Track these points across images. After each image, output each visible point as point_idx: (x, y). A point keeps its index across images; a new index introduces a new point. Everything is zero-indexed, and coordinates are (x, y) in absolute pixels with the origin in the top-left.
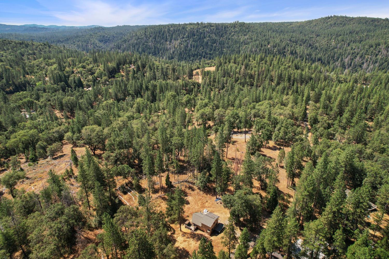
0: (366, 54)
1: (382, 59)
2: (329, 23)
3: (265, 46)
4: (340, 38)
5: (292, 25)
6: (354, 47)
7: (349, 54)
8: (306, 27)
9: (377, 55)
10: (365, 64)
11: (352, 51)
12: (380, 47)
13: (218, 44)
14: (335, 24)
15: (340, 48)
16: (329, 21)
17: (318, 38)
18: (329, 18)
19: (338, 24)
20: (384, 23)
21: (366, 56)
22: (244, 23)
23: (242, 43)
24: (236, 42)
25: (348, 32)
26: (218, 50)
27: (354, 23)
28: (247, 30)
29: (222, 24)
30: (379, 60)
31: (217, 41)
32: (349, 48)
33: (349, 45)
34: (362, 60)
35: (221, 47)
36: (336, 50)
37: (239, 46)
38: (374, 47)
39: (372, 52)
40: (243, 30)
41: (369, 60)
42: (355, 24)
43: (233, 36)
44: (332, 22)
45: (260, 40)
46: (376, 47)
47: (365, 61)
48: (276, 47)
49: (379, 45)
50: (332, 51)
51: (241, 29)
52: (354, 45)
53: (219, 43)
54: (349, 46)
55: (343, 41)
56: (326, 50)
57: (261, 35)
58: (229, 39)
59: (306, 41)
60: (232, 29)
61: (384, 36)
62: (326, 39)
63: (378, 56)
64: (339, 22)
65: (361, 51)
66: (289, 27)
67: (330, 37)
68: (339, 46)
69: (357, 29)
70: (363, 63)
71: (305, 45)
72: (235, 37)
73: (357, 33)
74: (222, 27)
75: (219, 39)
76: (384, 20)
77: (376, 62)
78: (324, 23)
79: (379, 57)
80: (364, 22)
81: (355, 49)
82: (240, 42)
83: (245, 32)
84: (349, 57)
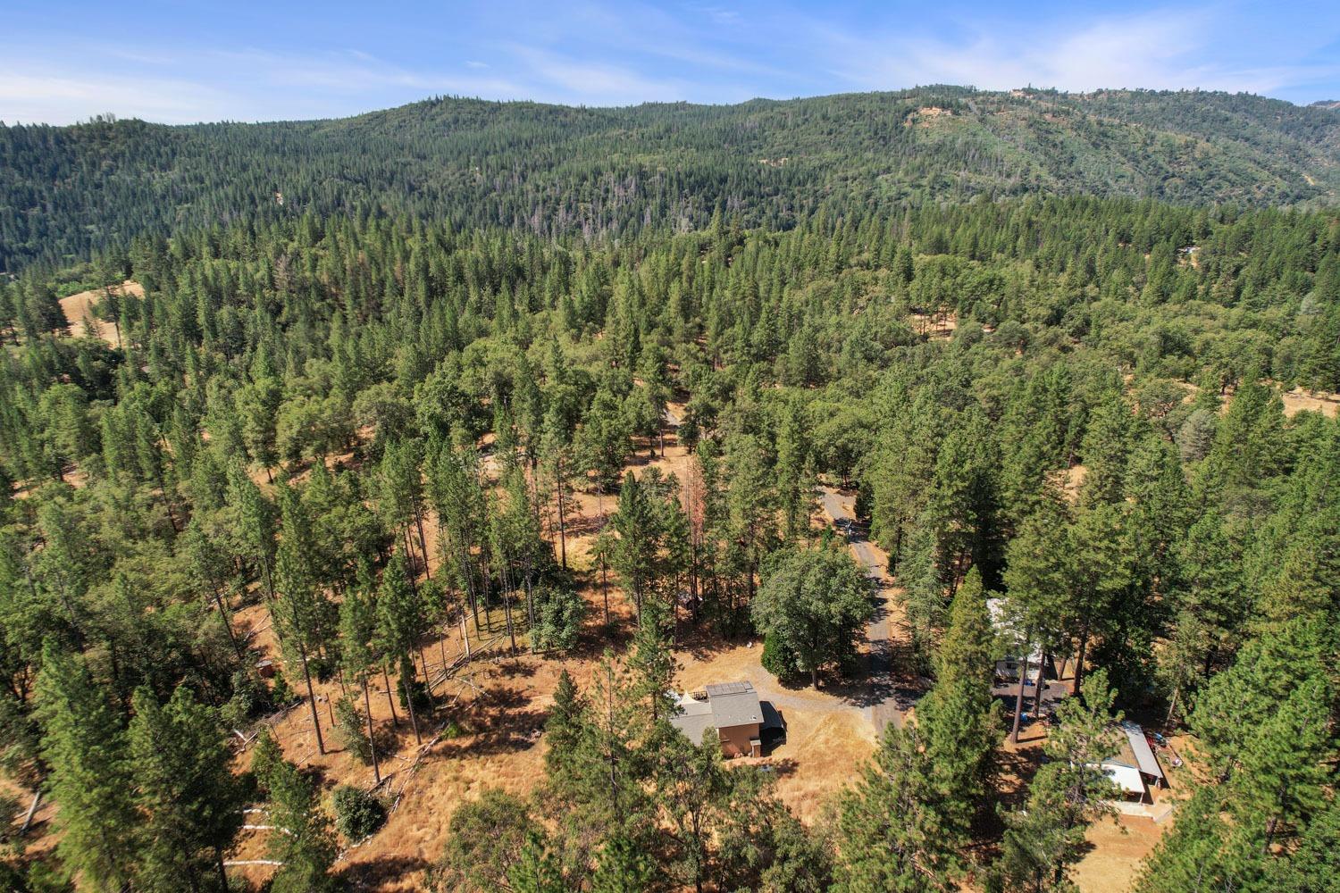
0: (578, 200)
1: (620, 210)
2: (439, 120)
3: (265, 199)
4: (492, 159)
5: (322, 128)
6: (541, 183)
7: (536, 204)
8: (373, 135)
9: (604, 200)
10: (586, 229)
11: (539, 195)
12: (605, 178)
13: (50, 207)
14: (456, 121)
15: (504, 190)
16: (437, 114)
17: (427, 166)
18: (433, 104)
19: (465, 122)
20: (580, 117)
21: (582, 206)
22: (143, 125)
23: (163, 197)
24: (134, 195)
25: (503, 142)
26: (62, 231)
27: (508, 119)
28: (167, 149)
29: (43, 132)
30: (615, 213)
31: (42, 198)
32: (529, 187)
33: (524, 177)
34: (574, 218)
35: (72, 220)
36: (494, 194)
37: (158, 211)
38: (591, 179)
39: (591, 194)
40: (148, 148)
41: (590, 215)
42: (511, 122)
43: (111, 171)
44: (448, 117)
45: (235, 180)
46: (595, 179)
47: (582, 218)
48: (306, 200)
49: (600, 174)
50: (486, 200)
51: (137, 145)
52: (539, 178)
53: (56, 206)
54: (524, 180)
55: (503, 167)
56: (466, 198)
57: (227, 163)
58: (98, 186)
59: (393, 174)
60: (95, 146)
61: (600, 150)
62: (452, 165)
63: (609, 203)
64: (464, 116)
65: (562, 192)
66: (314, 135)
67: (463, 160)
68: (498, 181)
69: (526, 135)
70: (579, 226)
71: (395, 186)
72: (123, 177)
73: (528, 145)
74: (45, 140)
75: (50, 190)
76: (578, 111)
77: (610, 219)
78: (423, 119)
79: (613, 205)
80: (531, 114)
81: (544, 189)
82: (152, 193)
83: (159, 155)
84: (539, 211)
